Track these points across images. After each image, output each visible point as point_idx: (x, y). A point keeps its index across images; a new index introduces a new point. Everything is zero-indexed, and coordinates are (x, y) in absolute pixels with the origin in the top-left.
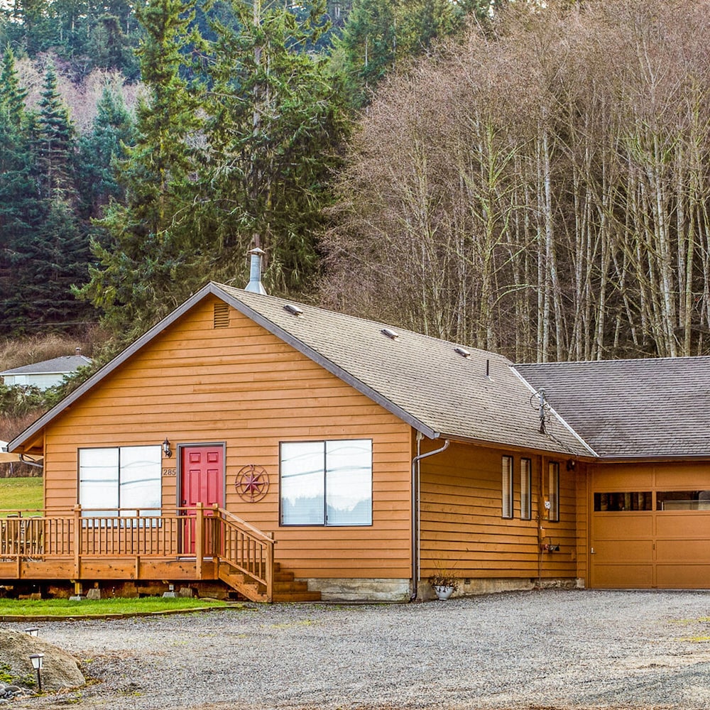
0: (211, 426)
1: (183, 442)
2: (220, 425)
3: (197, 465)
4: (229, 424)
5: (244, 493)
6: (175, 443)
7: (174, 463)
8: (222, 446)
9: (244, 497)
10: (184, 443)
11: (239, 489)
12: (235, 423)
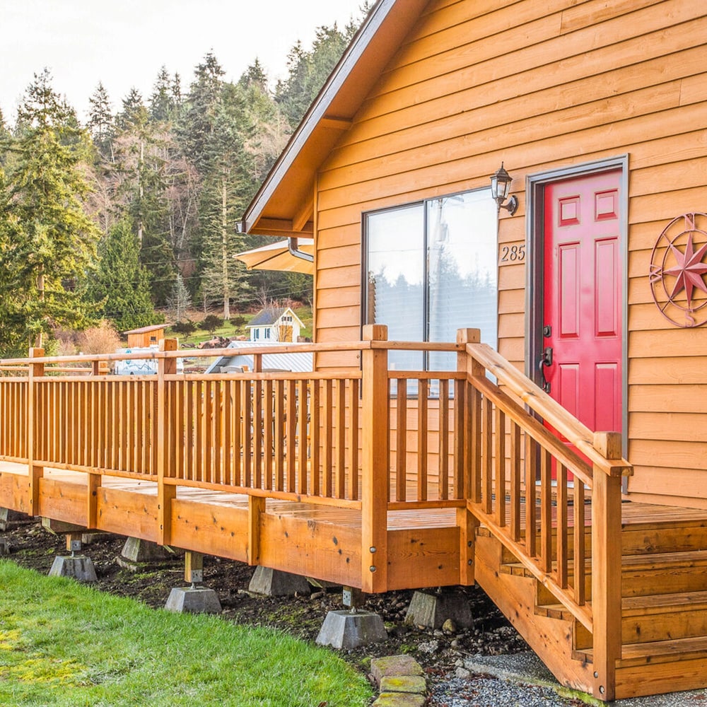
0: (597, 115)
1: (540, 170)
2: (617, 110)
3: (572, 228)
4: (638, 103)
5: (673, 300)
6: (522, 175)
7: (522, 227)
8: (620, 170)
9: (674, 312)
10: (541, 174)
11: (660, 289)
12: (652, 96)
